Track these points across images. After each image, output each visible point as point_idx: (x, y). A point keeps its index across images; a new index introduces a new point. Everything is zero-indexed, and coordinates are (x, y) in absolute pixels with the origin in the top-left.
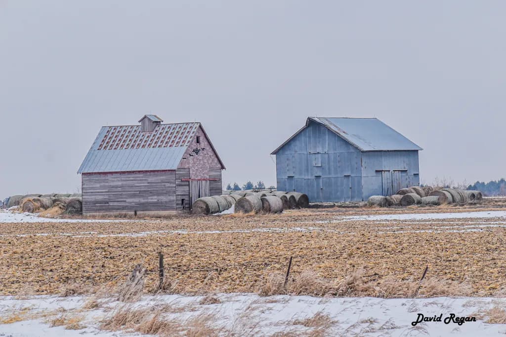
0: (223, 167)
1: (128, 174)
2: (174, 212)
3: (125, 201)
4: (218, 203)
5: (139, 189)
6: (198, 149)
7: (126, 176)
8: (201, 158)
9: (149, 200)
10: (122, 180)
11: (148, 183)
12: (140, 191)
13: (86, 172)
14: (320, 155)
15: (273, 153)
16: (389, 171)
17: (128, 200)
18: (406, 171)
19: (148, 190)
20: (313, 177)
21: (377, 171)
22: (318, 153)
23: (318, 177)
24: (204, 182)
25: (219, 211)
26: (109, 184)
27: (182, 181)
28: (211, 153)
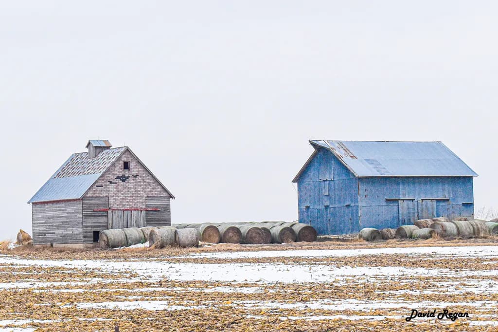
0: (171, 196)
1: (56, 204)
2: (81, 246)
3: (54, 233)
4: (126, 236)
5: (62, 220)
6: (127, 175)
7: (55, 205)
8: (131, 186)
9: (68, 232)
10: (53, 211)
11: (67, 213)
12: (62, 222)
13: (34, 202)
14: (328, 182)
15: (294, 181)
16: (413, 200)
17: (57, 232)
18: (448, 200)
19: (67, 221)
20: (324, 207)
21: (388, 201)
22: (327, 180)
23: (327, 207)
24: (135, 213)
25: (128, 244)
26: (46, 214)
27: (94, 211)
28: (149, 180)
